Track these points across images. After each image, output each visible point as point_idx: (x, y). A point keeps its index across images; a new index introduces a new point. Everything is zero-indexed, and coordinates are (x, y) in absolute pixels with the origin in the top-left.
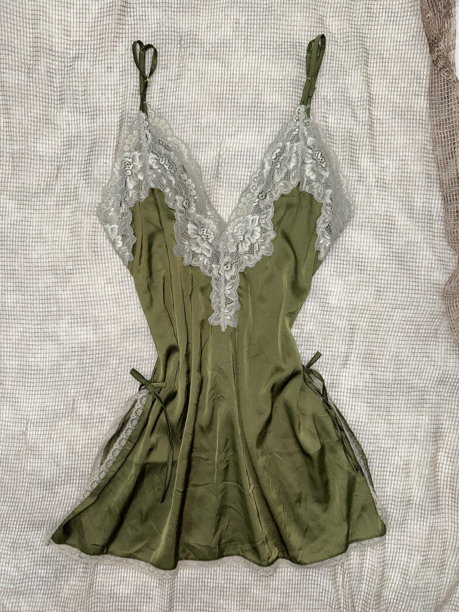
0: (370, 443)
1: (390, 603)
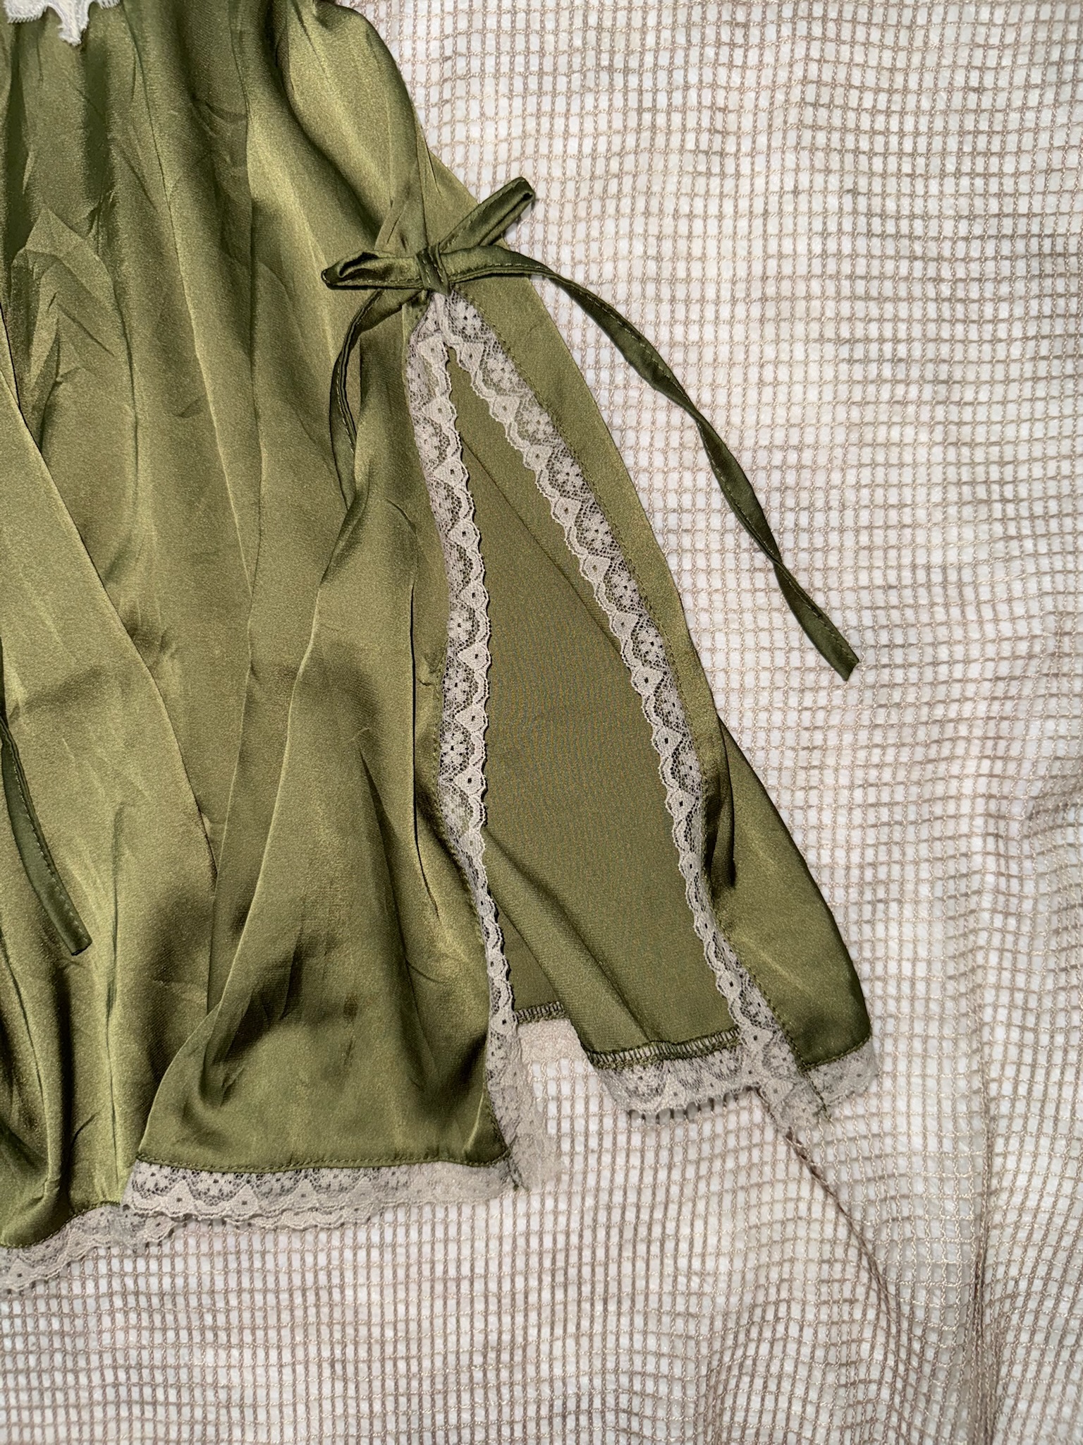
0: (870, 549)
1: (1014, 1296)
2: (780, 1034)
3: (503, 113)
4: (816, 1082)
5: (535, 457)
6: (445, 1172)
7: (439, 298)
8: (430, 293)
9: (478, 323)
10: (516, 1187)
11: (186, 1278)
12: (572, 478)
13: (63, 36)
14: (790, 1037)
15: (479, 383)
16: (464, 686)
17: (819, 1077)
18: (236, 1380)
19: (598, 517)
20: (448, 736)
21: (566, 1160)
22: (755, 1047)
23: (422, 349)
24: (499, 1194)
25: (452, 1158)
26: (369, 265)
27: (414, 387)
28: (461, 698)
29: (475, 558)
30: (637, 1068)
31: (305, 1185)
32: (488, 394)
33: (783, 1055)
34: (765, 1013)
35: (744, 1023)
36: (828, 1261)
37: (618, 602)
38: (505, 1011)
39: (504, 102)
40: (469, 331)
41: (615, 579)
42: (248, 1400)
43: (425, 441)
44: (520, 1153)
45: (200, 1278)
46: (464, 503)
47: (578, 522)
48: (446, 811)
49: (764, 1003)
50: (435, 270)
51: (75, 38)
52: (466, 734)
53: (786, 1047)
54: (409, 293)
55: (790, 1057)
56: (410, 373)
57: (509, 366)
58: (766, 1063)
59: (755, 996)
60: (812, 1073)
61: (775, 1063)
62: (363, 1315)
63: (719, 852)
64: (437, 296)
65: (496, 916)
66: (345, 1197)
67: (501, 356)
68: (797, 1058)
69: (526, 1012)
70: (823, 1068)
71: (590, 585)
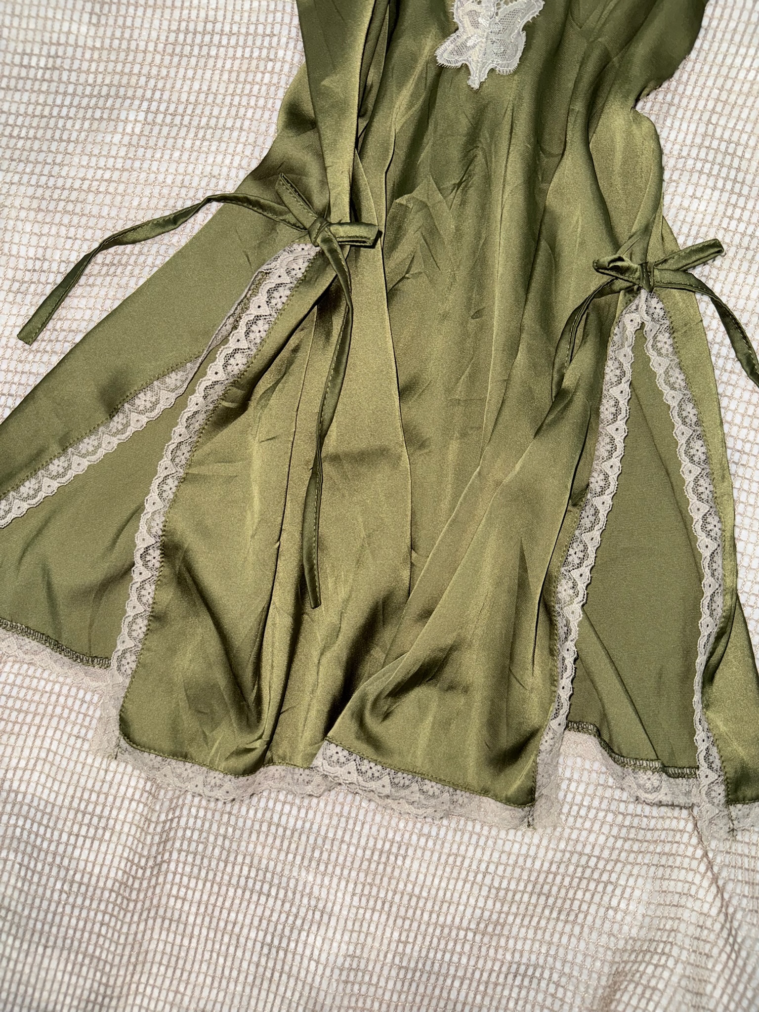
2: (722, 778)
3: (706, 197)
4: (733, 814)
5: (671, 398)
6: (489, 803)
7: (644, 293)
8: (639, 289)
9: (662, 313)
10: (529, 826)
11: (312, 824)
12: (691, 415)
13: (469, 82)
14: (727, 782)
15: (650, 346)
16: (592, 518)
17: (736, 810)
18: (324, 895)
19: (700, 442)
20: (575, 545)
21: (563, 817)
22: (705, 782)
23: (627, 319)
24: (516, 828)
25: (496, 798)
26: (619, 264)
27: (616, 338)
28: (589, 525)
29: (620, 446)
30: (649, 773)
31: (415, 787)
32: (652, 354)
33: (720, 791)
34: (717, 763)
35: (703, 765)
36: (701, 927)
37: (699, 496)
38: (562, 718)
39: (708, 191)
40: (655, 316)
41: (701, 482)
42: (328, 909)
43: (610, 371)
44: (541, 805)
45: (320, 827)
46: (623, 411)
47: (688, 442)
48: (560, 588)
49: (718, 757)
50: (648, 276)
51: (476, 86)
52: (586, 547)
53: (723, 787)
54: (628, 284)
55: (723, 794)
56: (616, 330)
57: (670, 341)
58: (708, 794)
59: (714, 751)
60: (732, 808)
61: (713, 794)
62: (412, 878)
63: (714, 659)
64: (642, 291)
65: (575, 660)
66: (433, 802)
67: (667, 335)
68: (727, 796)
69: (573, 723)
70: (739, 806)
71: (683, 481)
